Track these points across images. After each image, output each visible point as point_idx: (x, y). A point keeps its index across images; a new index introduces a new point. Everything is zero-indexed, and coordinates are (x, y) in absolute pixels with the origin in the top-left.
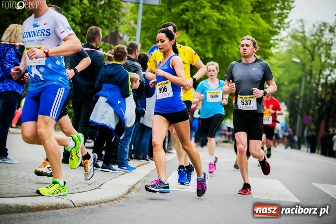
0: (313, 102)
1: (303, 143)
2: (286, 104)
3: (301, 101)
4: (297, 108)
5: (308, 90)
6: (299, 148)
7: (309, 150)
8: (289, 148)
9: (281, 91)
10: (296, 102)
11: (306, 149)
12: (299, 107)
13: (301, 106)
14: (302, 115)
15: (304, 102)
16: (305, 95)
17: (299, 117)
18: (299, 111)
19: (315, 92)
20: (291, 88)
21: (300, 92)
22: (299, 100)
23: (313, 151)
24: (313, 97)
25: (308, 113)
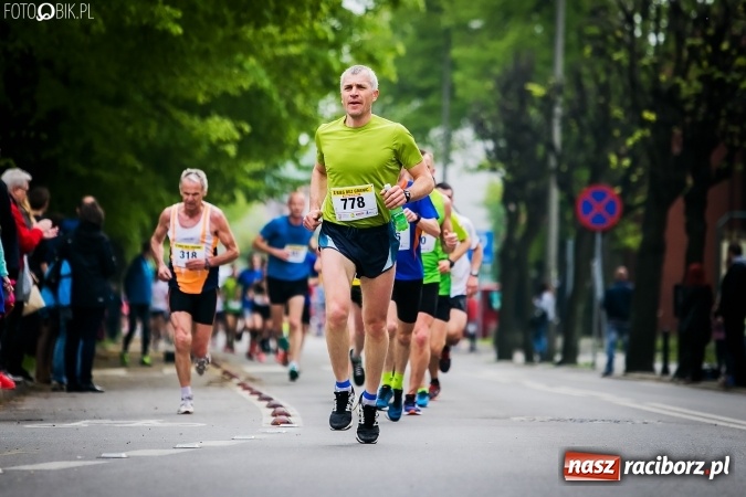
0: (617, 112)
1: (588, 332)
2: (482, 133)
3: (558, 110)
4: (540, 150)
5: (588, 51)
6: (570, 357)
7: (620, 361)
8: (519, 357)
9: (454, 66)
10: (534, 113)
11: (602, 360)
12: (550, 146)
13: (557, 137)
14: (564, 185)
15: (576, 113)
16: (575, 76)
17: (555, 196)
18: (553, 162)
19: (620, 56)
20: (500, 49)
21: (550, 63)
22: (547, 103)
23: (639, 363)
24: (618, 84)
25: (599, 170)
